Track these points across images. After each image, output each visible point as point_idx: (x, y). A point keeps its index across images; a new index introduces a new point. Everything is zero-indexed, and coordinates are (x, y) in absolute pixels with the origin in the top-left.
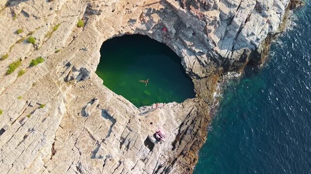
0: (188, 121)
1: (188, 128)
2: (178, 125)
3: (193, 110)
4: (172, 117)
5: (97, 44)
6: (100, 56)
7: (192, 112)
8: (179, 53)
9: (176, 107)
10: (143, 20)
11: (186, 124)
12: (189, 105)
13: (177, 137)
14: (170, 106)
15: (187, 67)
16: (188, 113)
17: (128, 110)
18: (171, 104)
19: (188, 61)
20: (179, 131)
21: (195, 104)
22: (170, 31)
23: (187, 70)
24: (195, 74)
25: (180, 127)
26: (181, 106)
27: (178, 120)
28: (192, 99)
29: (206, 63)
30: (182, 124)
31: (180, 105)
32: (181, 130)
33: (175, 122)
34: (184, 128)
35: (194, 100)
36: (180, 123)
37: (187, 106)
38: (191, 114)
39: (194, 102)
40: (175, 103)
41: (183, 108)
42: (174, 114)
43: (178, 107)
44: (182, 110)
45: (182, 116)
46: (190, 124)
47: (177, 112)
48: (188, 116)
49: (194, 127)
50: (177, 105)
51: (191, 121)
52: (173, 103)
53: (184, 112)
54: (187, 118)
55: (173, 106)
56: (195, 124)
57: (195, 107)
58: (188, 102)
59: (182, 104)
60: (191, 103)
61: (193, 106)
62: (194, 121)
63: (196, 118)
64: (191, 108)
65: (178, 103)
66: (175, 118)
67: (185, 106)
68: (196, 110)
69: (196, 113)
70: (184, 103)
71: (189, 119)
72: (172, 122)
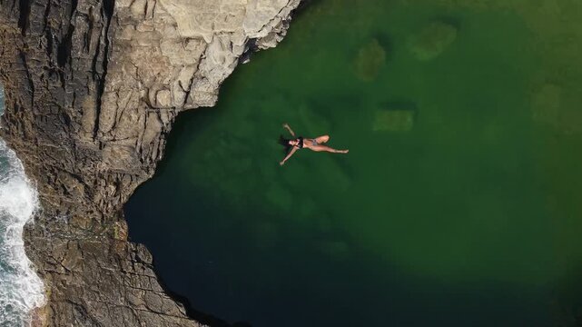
0: (86, 45)
1: (75, 4)
3: (89, 121)
7: (89, 103)
9: (185, 77)
11: (89, 19)
12: (121, 133)
14: (215, 52)
16: (113, 83)
18: (220, 66)
21: (103, 167)
26: (163, 99)
27: (138, 7)
28: (129, 188)
31: (170, 100)
35: (118, 184)
36: (121, 2)
37: (134, 120)
38: (93, 86)
39: (110, 172)
40: (205, 96)
41: (145, 100)
42: (175, 25)
43: (176, 83)
44: (147, 81)
45: (128, 46)
46: (71, 29)
47: (166, 45)
48: (100, 70)
49: (46, 28)
50: (188, 93)
51: (77, 51)
52: (211, 90)
53: (130, 80)
54: (98, 52)
55: (205, 68)
56: (49, 50)
57: (93, 145)
58: (141, 150)
59: (165, 119)
60: (126, 156)
61: (101, 146)
62: (62, 63)
63: (59, 84)
64: (106, 124)
65: (189, 106)
66: (158, 11)
67: (142, 112)
68: (77, 127)
69: (73, 113)
70: (159, 130)
71: (88, 57)
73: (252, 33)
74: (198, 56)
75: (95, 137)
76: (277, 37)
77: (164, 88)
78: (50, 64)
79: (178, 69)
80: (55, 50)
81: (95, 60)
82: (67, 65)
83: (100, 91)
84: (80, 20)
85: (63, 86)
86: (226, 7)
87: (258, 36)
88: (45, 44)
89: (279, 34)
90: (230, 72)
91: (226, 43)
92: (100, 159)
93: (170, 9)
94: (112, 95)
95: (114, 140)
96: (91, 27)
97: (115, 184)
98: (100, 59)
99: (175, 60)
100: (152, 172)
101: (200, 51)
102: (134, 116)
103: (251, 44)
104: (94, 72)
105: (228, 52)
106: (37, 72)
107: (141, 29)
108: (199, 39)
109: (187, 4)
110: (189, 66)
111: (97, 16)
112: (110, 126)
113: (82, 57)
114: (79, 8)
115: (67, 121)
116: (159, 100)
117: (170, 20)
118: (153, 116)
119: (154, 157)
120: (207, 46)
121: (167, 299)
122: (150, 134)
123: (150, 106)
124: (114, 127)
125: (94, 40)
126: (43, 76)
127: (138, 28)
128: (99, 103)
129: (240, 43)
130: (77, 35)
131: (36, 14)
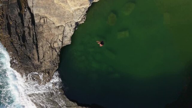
0: (30, 35)
1: (23, 24)
2: (35, 12)
3: (36, 57)
4: (50, 14)
7: (35, 51)
9: (60, 37)
11: (29, 28)
12: (46, 58)
14: (67, 28)
16: (40, 44)
18: (70, 32)
20: (29, 9)
21: (43, 69)
25: (32, 15)
26: (56, 45)
27: (42, 21)
30: (33, 22)
31: (58, 45)
36: (37, 21)
38: (35, 47)
39: (45, 70)
40: (67, 41)
41: (51, 47)
42: (54, 23)
43: (58, 40)
44: (50, 41)
45: (42, 33)
46: (24, 32)
47: (53, 30)
48: (35, 42)
49: (17, 33)
50: (62, 42)
51: (28, 38)
52: (69, 39)
53: (45, 42)
54: (33, 36)
55: (65, 34)
56: (19, 39)
57: (39, 63)
58: (53, 62)
59: (58, 51)
60: (49, 64)
61: (41, 63)
62: (24, 42)
63: (24, 48)
64: (41, 56)
65: (64, 46)
66: (48, 20)
67: (50, 50)
68: (33, 59)
69: (31, 56)
70: (57, 54)
71: (31, 39)
72: (45, 8)
73: (76, 21)
74: (63, 31)
75: (39, 61)
76: (84, 20)
77: (55, 42)
78: (21, 43)
79: (58, 36)
80: (21, 39)
81: (33, 39)
82: (26, 43)
83: (37, 47)
84: (26, 29)
85: (26, 49)
86: (67, 15)
87: (78, 21)
89: (84, 19)
90: (73, 33)
91: (70, 25)
92: (42, 67)
93: (51, 19)
94: (41, 48)
95: (44, 60)
96: (30, 30)
97: (48, 73)
98: (35, 38)
99: (56, 33)
100: (58, 67)
101: (63, 29)
102: (49, 52)
103: (77, 24)
104: (34, 42)
105: (71, 28)
106: (17, 46)
107: (44, 27)
108: (62, 26)
109: (56, 17)
110: (61, 34)
111: (31, 26)
112: (42, 57)
113: (29, 39)
114: (25, 25)
115: (30, 58)
116: (55, 46)
117: (52, 22)
118: (54, 51)
119: (57, 63)
120: (65, 27)
121: (71, 102)
122: (55, 56)
123: (52, 48)
124: (43, 57)
125: (31, 33)
126: (19, 47)
127: (43, 27)
128: (37, 51)
129: (74, 24)
130: (26, 33)
131: (13, 30)
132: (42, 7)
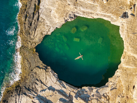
0: (34, 24)
1: (33, 18)
2: (41, 16)
3: (33, 34)
4: (47, 19)
5: (128, 42)
6: (121, 36)
7: (34, 32)
8: (63, 84)
9: (47, 30)
10: (106, 97)
11: (35, 21)
12: (37, 37)
13: (38, 9)
14: (52, 28)
15: (51, 73)
16: (37, 30)
17: (81, 8)
18: (52, 30)
19: (52, 78)
20: (39, 13)
21: (34, 41)
22: (78, 98)
23: (50, 70)
24: (43, 69)
25: (39, 16)
26: (44, 33)
27: (42, 20)
28: (37, 44)
29: (36, 83)
30: (38, 19)
31: (45, 33)
32: (37, 14)
33: (44, 17)
34: (36, 17)
35: (35, 44)
36: (40, 19)
37: (39, 35)
38: (34, 30)
40: (49, 33)
41: (41, 33)
42: (47, 23)
44: (42, 30)
45: (40, 25)
46: (32, 21)
47: (45, 26)
48: (36, 28)
49: (29, 21)
53: (40, 30)
55: (50, 30)
56: (29, 24)
57: (33, 38)
59: (44, 36)
60: (37, 40)
61: (34, 38)
62: (30, 26)
63: (29, 28)
64: (35, 35)
65: (47, 34)
66: (45, 21)
68: (31, 35)
69: (31, 33)
71: (34, 26)
72: (46, 16)
74: (49, 28)
77: (44, 31)
83: (35, 31)
85: (30, 29)
86: (54, 23)
87: (58, 27)
88: (28, 23)
89: (60, 27)
92: (34, 40)
93: (47, 21)
98: (36, 26)
99: (46, 28)
100: (41, 42)
104: (35, 28)
106: (27, 27)
107: (42, 23)
108: (50, 26)
109: (49, 21)
111: (36, 20)
114: (34, 19)
118: (42, 35)
119: (41, 40)
121: (40, 60)
122: (41, 37)
123: (42, 33)
125: (35, 24)
129: (55, 28)
130: (33, 23)
131: (27, 19)
132: (45, 15)
